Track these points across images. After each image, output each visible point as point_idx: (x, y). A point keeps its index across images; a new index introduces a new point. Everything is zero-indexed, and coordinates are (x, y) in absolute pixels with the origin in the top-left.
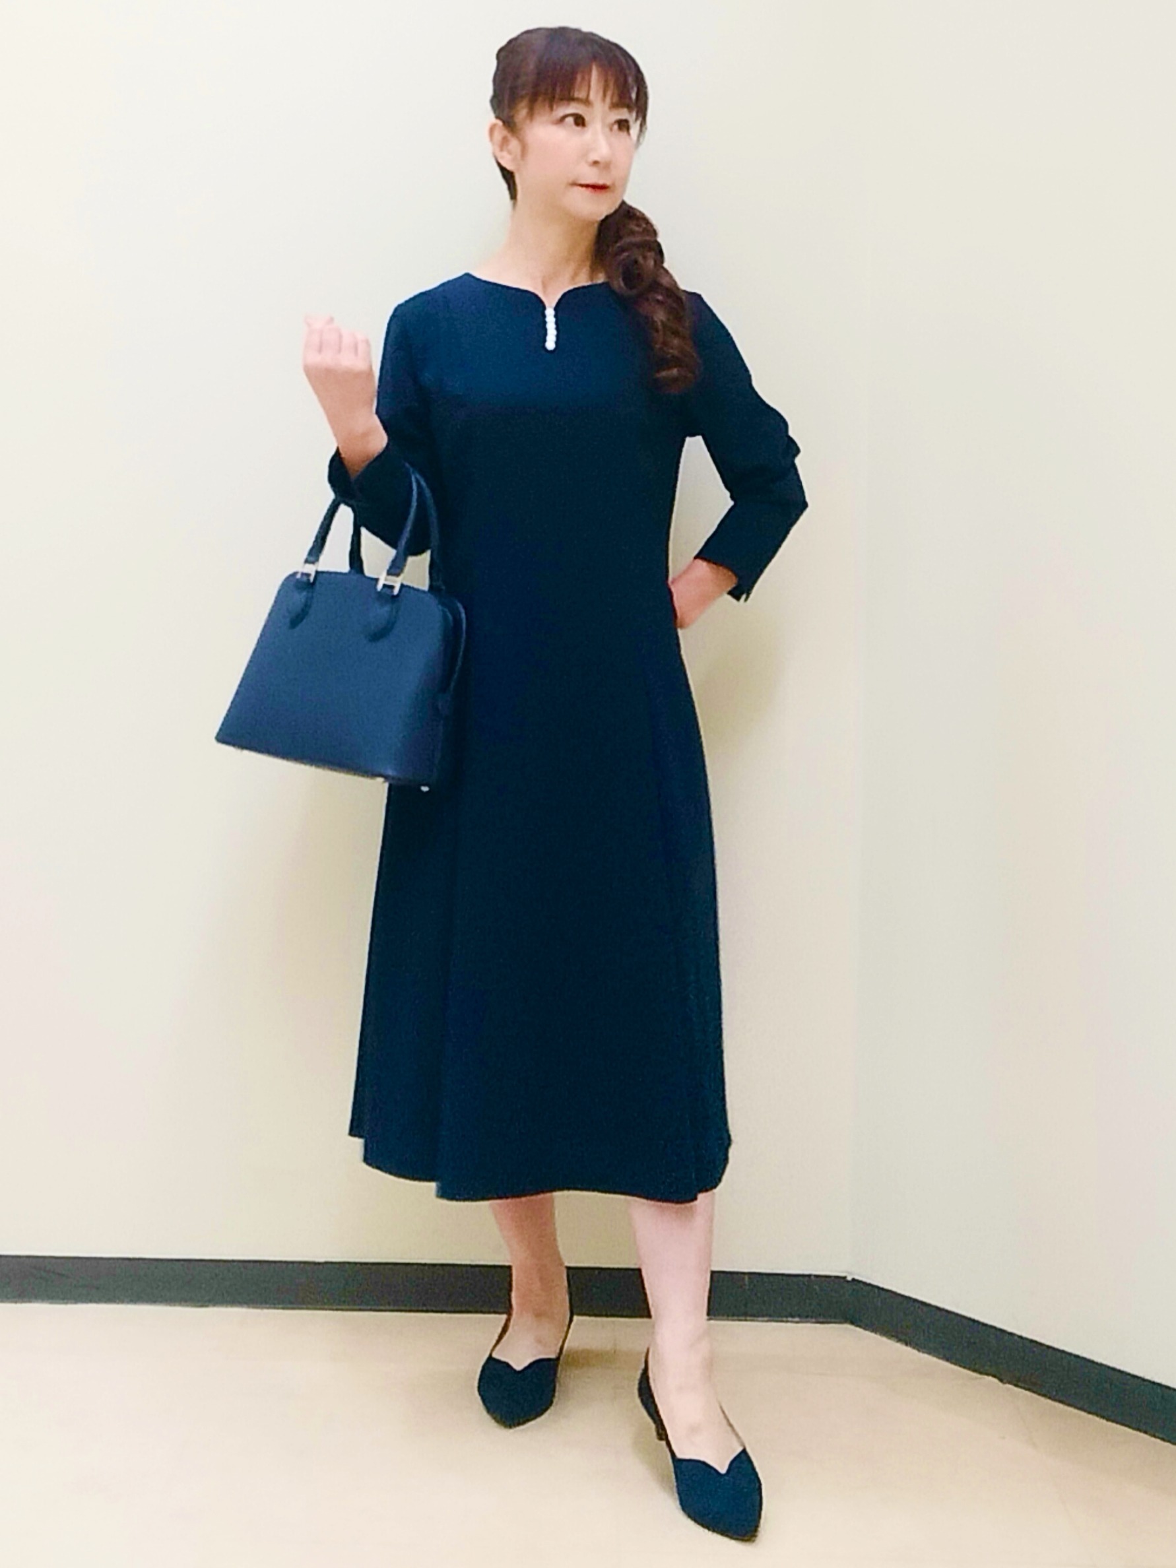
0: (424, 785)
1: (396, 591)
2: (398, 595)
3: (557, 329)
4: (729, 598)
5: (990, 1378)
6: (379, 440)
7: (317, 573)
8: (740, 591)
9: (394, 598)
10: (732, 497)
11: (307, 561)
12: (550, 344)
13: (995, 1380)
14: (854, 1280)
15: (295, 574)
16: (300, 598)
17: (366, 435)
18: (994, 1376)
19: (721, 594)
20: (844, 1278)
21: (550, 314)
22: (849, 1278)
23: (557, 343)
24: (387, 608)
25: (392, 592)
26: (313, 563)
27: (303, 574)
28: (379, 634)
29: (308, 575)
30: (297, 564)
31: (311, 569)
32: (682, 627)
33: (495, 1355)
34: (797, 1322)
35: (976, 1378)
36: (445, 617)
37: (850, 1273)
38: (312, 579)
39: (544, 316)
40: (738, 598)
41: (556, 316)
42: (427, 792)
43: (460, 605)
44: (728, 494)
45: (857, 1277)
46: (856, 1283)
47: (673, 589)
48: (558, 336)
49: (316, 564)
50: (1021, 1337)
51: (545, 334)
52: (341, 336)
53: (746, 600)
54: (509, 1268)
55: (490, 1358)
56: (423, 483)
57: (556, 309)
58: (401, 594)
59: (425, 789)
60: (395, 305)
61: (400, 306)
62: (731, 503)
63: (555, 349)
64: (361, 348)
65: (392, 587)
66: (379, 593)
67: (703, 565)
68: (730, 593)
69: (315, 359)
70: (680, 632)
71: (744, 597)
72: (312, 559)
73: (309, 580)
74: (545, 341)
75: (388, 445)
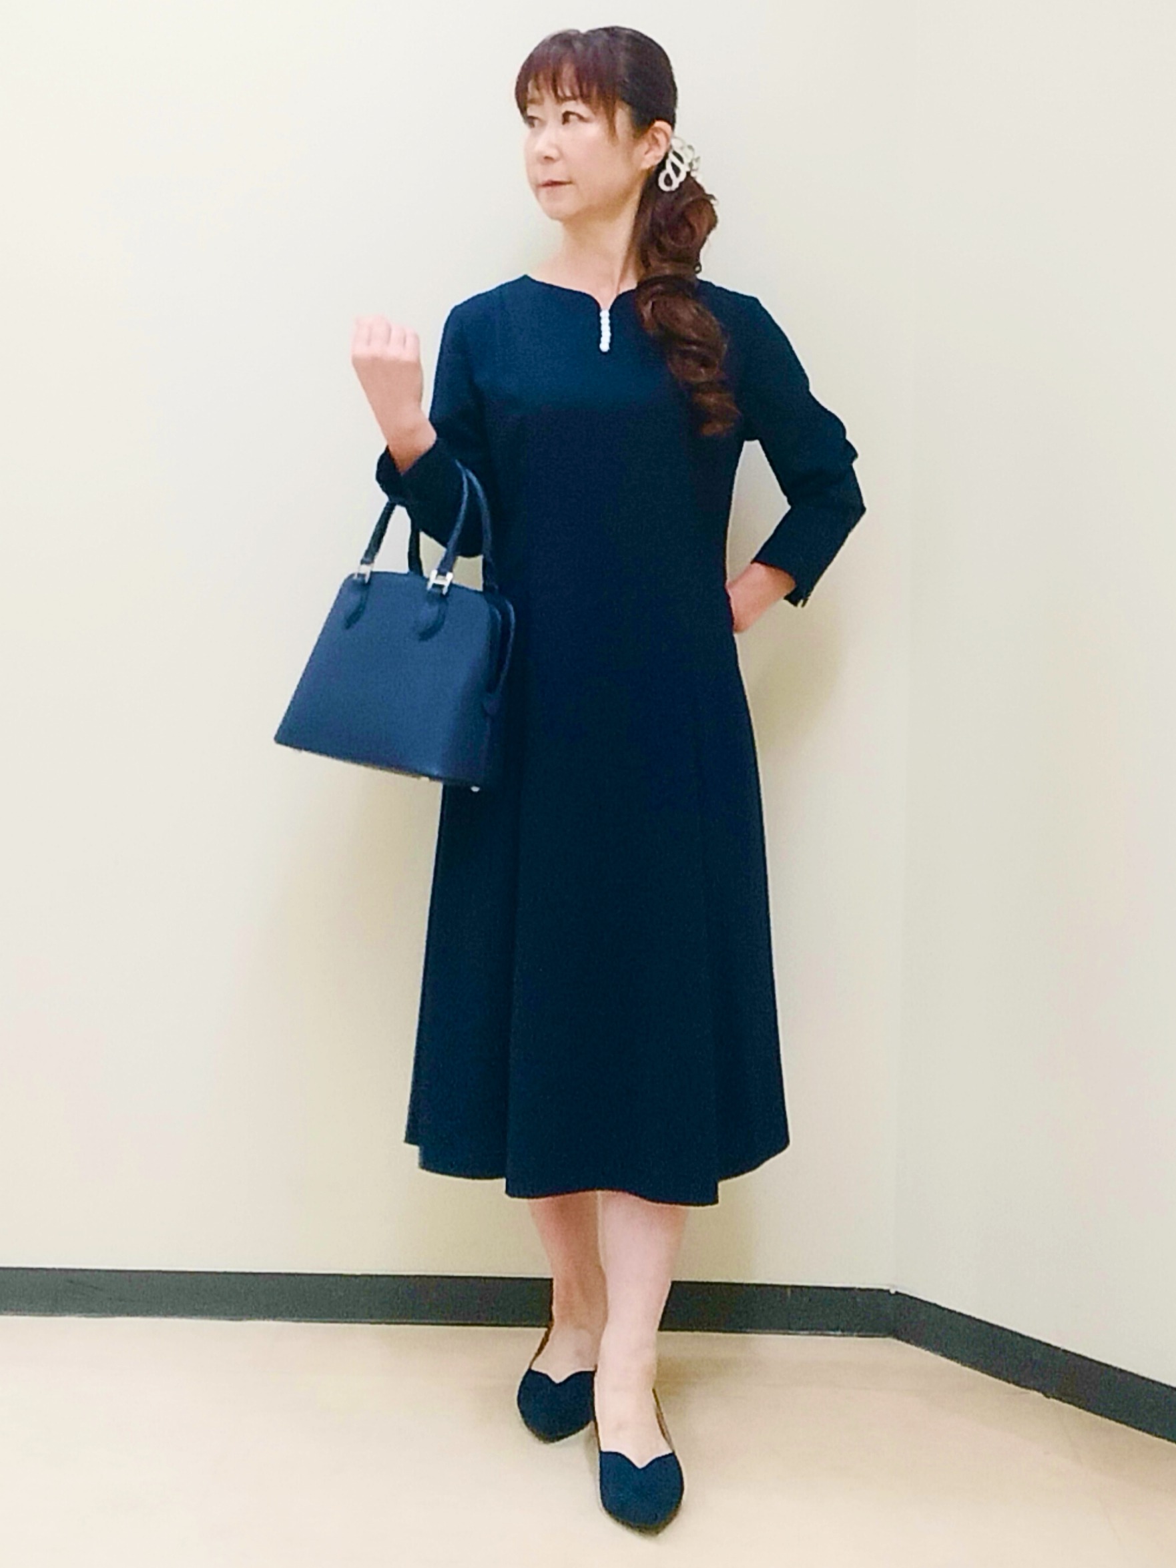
0: (477, 785)
1: (445, 591)
2: (448, 594)
3: (612, 331)
4: (787, 603)
5: (1035, 1393)
6: (428, 437)
7: (372, 573)
8: (798, 596)
9: (443, 598)
10: (790, 502)
11: (363, 562)
12: (605, 346)
13: (1040, 1395)
14: (897, 1293)
15: (352, 576)
16: (355, 599)
17: (413, 432)
18: (1038, 1390)
19: (776, 600)
20: (888, 1291)
21: (605, 316)
22: (893, 1291)
23: (611, 344)
24: (436, 608)
25: (442, 591)
26: (368, 563)
27: (359, 575)
28: (428, 633)
29: (363, 576)
30: (352, 565)
31: (366, 570)
32: (736, 631)
33: (534, 1368)
34: (840, 1336)
35: (1022, 1393)
36: (493, 616)
37: (894, 1286)
38: (367, 579)
39: (599, 318)
40: (795, 603)
41: (611, 318)
42: (479, 792)
43: (511, 608)
44: (785, 498)
45: (900, 1291)
46: (899, 1296)
47: (730, 594)
48: (612, 338)
49: (372, 565)
50: (1065, 1351)
51: (600, 336)
52: (390, 330)
53: (803, 605)
54: (551, 1280)
55: (530, 1371)
56: (474, 479)
57: (611, 311)
58: (450, 593)
59: (475, 789)
60: (452, 307)
61: (456, 308)
62: (788, 508)
63: (609, 351)
64: (410, 341)
65: (441, 587)
66: (430, 592)
67: (760, 571)
68: (788, 598)
69: (364, 351)
70: (736, 636)
71: (801, 602)
72: (368, 559)
73: (364, 581)
74: (599, 342)
75: (437, 442)
